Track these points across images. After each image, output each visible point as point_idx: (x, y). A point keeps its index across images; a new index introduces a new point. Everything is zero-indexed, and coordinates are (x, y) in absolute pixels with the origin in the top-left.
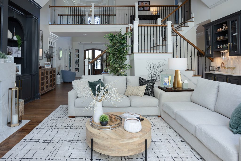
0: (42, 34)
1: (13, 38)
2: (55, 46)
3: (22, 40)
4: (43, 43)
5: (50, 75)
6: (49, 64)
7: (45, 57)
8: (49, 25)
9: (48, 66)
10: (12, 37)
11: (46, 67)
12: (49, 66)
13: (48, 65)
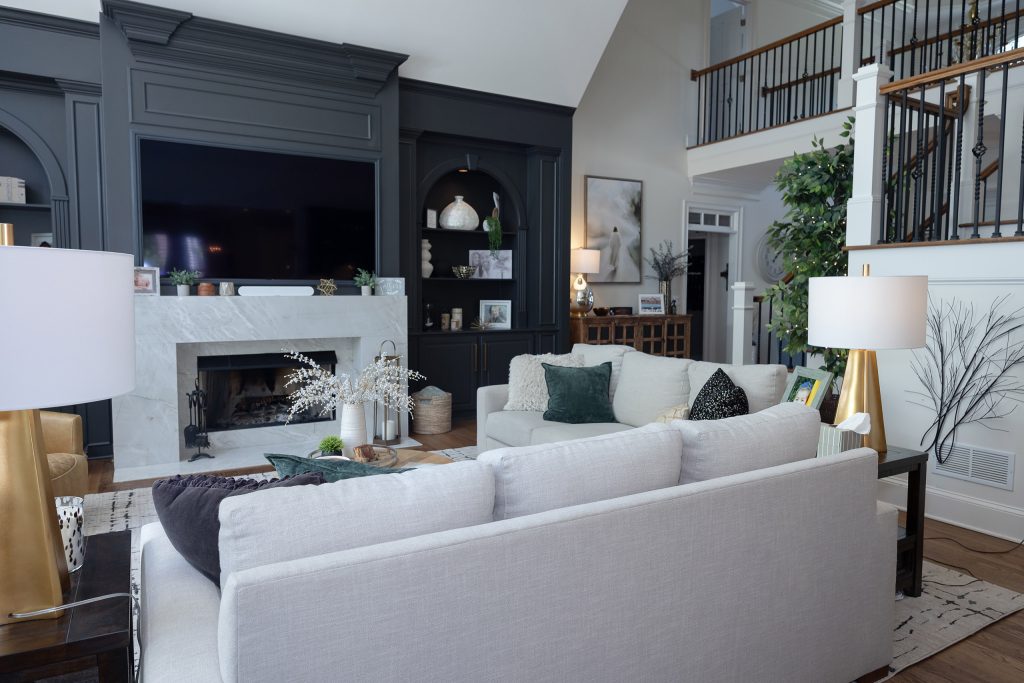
0: (641, 194)
1: (481, 226)
2: (736, 228)
3: (503, 229)
4: (641, 227)
5: (647, 339)
6: (658, 302)
7: (655, 274)
8: (688, 149)
9: (649, 308)
10: (477, 225)
11: (642, 312)
12: (655, 308)
13: (652, 306)
